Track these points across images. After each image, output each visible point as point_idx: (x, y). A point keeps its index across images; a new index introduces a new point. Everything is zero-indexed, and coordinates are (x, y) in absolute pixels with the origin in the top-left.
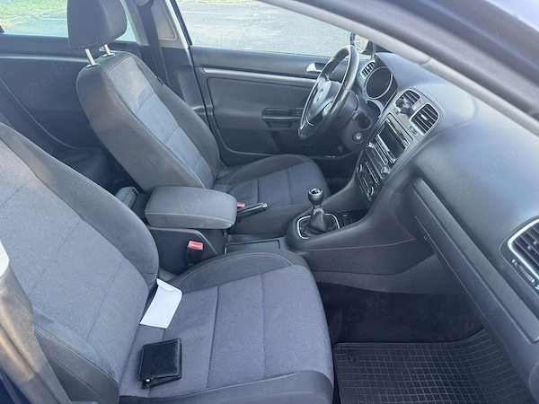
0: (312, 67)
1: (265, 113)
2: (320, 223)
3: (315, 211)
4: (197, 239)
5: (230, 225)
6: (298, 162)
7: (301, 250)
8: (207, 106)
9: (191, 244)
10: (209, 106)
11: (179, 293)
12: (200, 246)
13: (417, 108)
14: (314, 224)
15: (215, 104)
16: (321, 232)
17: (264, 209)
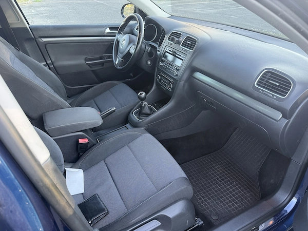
0: (108, 30)
1: (86, 60)
2: (147, 110)
3: (143, 104)
4: (83, 137)
5: (101, 123)
6: (114, 85)
7: (142, 127)
8: (48, 62)
9: (81, 141)
10: (49, 62)
11: (81, 171)
12: (86, 141)
13: (182, 39)
14: (144, 112)
15: (53, 60)
16: (148, 115)
17: (114, 111)
